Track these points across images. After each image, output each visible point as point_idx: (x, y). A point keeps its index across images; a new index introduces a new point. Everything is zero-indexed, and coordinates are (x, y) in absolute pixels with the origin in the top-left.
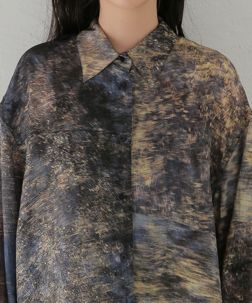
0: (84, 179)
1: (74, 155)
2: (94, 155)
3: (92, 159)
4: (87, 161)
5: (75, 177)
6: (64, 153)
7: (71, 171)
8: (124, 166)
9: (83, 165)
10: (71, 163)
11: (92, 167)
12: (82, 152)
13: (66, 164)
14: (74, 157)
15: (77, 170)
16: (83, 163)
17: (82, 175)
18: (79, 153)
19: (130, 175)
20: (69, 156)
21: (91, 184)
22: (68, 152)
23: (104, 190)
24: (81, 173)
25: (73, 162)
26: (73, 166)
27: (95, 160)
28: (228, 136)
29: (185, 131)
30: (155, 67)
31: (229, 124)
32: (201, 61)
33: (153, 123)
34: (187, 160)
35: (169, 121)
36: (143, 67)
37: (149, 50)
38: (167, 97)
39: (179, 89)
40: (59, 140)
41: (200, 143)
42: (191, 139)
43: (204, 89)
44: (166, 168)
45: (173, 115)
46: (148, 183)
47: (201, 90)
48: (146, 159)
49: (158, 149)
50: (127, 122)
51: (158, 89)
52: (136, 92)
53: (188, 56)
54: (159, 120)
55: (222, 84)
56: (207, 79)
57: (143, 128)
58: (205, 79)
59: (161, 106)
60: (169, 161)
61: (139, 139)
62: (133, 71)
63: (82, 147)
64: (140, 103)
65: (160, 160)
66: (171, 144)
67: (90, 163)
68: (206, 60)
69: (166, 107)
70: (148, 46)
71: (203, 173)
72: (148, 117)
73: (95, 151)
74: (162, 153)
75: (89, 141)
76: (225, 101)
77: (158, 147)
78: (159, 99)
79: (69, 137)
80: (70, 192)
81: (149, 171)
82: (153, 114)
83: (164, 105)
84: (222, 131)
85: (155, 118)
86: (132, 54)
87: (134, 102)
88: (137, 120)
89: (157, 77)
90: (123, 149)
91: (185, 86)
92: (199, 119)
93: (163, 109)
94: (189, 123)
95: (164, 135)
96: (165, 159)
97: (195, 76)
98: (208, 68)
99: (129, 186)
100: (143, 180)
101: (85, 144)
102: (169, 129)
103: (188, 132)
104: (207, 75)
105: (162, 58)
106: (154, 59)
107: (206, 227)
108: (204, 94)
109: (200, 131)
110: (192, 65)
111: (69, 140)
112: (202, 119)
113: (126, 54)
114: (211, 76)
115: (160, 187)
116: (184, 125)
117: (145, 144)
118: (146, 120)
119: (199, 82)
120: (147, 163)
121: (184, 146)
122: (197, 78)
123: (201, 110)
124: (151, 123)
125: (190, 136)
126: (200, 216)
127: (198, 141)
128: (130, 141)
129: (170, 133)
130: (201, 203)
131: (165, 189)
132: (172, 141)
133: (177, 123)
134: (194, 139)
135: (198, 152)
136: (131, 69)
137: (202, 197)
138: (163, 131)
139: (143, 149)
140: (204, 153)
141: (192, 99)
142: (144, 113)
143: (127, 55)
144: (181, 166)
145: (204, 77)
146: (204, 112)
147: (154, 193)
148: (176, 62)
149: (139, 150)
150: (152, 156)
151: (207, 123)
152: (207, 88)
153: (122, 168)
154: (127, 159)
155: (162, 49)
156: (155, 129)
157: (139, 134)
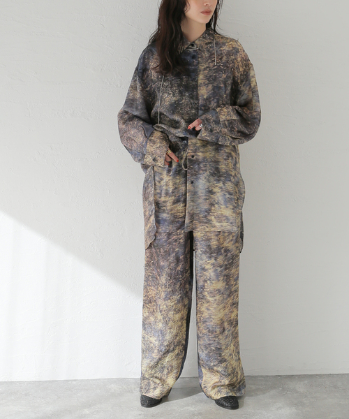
0: (177, 98)
2: (182, 87)
3: (180, 89)
4: (178, 90)
5: (173, 98)
7: (171, 96)
8: (195, 90)
9: (177, 92)
10: (171, 92)
11: (181, 93)
12: (176, 87)
15: (174, 95)
19: (197, 94)
23: (186, 102)
24: (176, 96)
27: (182, 89)
28: (241, 75)
30: (207, 47)
31: (241, 69)
34: (222, 85)
35: (214, 69)
37: (204, 40)
39: (219, 55)
40: (166, 84)
41: (228, 77)
42: (224, 76)
44: (213, 89)
45: (216, 67)
46: (205, 97)
47: (229, 54)
48: (204, 87)
50: (196, 72)
52: (199, 59)
53: (222, 41)
54: (210, 70)
55: (237, 51)
56: (231, 49)
57: (203, 74)
60: (214, 86)
61: (201, 78)
62: (198, 50)
64: (201, 63)
65: (210, 87)
66: (215, 79)
67: (180, 91)
70: (203, 38)
72: (205, 69)
74: (211, 84)
76: (239, 59)
77: (209, 81)
78: (210, 61)
80: (171, 105)
81: (206, 92)
82: (207, 67)
84: (238, 73)
85: (208, 69)
86: (197, 42)
87: (198, 63)
88: (200, 71)
89: (208, 51)
90: (194, 83)
91: (222, 54)
92: (228, 67)
93: (211, 65)
95: (212, 76)
97: (226, 48)
99: (197, 99)
100: (203, 96)
102: (214, 73)
105: (210, 43)
106: (207, 44)
110: (224, 44)
113: (194, 42)
115: (210, 98)
116: (221, 70)
117: (204, 81)
120: (205, 89)
121: (221, 79)
122: (227, 49)
124: (206, 71)
128: (197, 80)
129: (214, 75)
133: (218, 70)
138: (211, 74)
139: (203, 83)
141: (224, 59)
142: (203, 67)
144: (220, 88)
148: (217, 44)
149: (201, 83)
150: (207, 85)
154: (196, 87)
155: (209, 39)
156: (208, 74)
157: (201, 77)
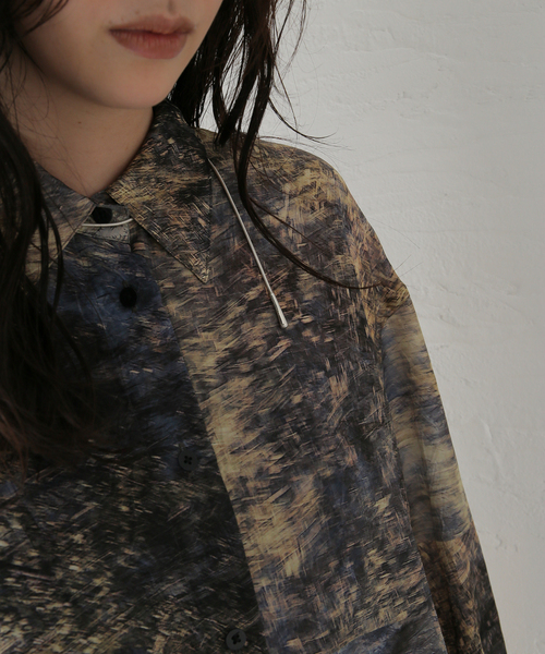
0: (115, 637)
1: (60, 575)
2: (125, 545)
3: (121, 562)
4: (109, 574)
5: (85, 646)
6: (19, 579)
7: (65, 631)
8: (220, 544)
9: (101, 594)
10: (58, 605)
11: (131, 587)
12: (82, 555)
13: (40, 616)
14: (62, 582)
16: (98, 589)
17: (108, 628)
18: (75, 559)
19: (244, 562)
20: (44, 585)
21: (138, 642)
22: (35, 572)
23: (180, 638)
24: (101, 623)
25: (66, 597)
26: (68, 612)
27: (130, 559)
29: (321, 374)
30: (194, 220)
32: (288, 171)
33: (245, 382)
34: (351, 455)
35: (283, 361)
36: (165, 227)
37: (163, 174)
38: (252, 294)
39: (273, 264)
41: (359, 389)
42: (339, 388)
43: (326, 243)
45: (284, 344)
46: (292, 567)
47: (317, 246)
48: (272, 498)
49: (289, 456)
51: (223, 278)
52: (173, 306)
54: (256, 368)
55: (347, 223)
56: (321, 213)
57: (229, 408)
58: (316, 214)
59: (246, 326)
60: (326, 481)
62: (141, 246)
63: (78, 538)
64: (193, 334)
65: (307, 490)
66: (312, 429)
67: (121, 577)
68: (296, 166)
69: (260, 326)
71: (385, 465)
72: (227, 366)
73: (120, 530)
74: (306, 467)
75: (91, 505)
77: (287, 450)
78: (236, 310)
79: (21, 520)
81: (289, 533)
82: (236, 354)
83: (254, 320)
85: (244, 367)
86: (126, 193)
87: (175, 333)
88: (206, 389)
89: (204, 243)
92: (338, 328)
93: (255, 333)
94: (322, 347)
95: (289, 410)
96: (318, 479)
97: (292, 215)
98: (313, 185)
99: (248, 600)
100: (274, 565)
101: (84, 522)
102: (293, 388)
103: (328, 375)
104: (317, 203)
106: (184, 198)
107: (421, 600)
108: (329, 256)
109: (349, 358)
110: (272, 188)
111: (27, 529)
112: (344, 325)
114: (327, 204)
116: (314, 358)
117: (253, 456)
118: (225, 380)
119: (307, 228)
120: (277, 514)
121: (333, 419)
122: (298, 218)
123: (335, 300)
124: (239, 384)
125: (333, 382)
126: (403, 581)
127: (351, 386)
128: (213, 462)
129: (297, 399)
130: (398, 546)
131: (333, 564)
132: (310, 421)
133: (301, 361)
134: (344, 386)
135: (362, 417)
136: (134, 240)
137: (396, 530)
138: (278, 398)
139: (250, 472)
140: (373, 411)
141: (309, 280)
142: (211, 361)
143: (113, 202)
145: (313, 209)
146: (344, 305)
147: (313, 590)
149: (243, 480)
150: (282, 484)
151: (358, 329)
152: (330, 239)
153: (217, 551)
156: (258, 399)
157: (224, 431)
